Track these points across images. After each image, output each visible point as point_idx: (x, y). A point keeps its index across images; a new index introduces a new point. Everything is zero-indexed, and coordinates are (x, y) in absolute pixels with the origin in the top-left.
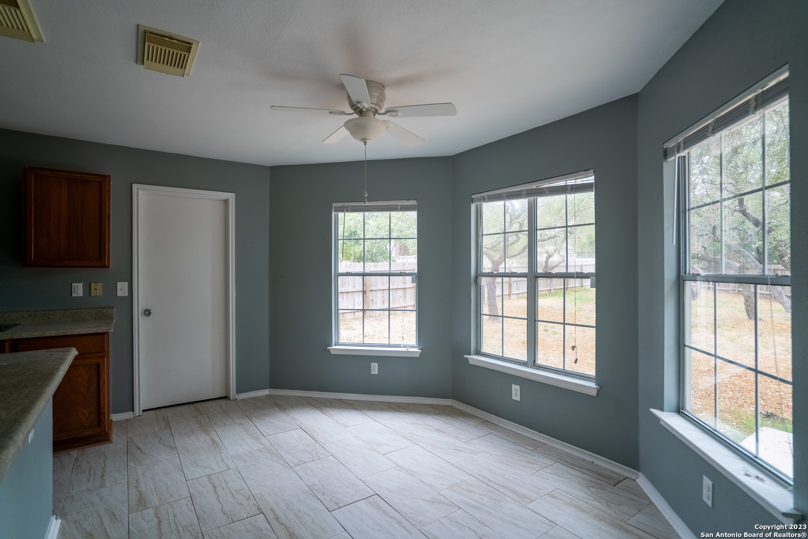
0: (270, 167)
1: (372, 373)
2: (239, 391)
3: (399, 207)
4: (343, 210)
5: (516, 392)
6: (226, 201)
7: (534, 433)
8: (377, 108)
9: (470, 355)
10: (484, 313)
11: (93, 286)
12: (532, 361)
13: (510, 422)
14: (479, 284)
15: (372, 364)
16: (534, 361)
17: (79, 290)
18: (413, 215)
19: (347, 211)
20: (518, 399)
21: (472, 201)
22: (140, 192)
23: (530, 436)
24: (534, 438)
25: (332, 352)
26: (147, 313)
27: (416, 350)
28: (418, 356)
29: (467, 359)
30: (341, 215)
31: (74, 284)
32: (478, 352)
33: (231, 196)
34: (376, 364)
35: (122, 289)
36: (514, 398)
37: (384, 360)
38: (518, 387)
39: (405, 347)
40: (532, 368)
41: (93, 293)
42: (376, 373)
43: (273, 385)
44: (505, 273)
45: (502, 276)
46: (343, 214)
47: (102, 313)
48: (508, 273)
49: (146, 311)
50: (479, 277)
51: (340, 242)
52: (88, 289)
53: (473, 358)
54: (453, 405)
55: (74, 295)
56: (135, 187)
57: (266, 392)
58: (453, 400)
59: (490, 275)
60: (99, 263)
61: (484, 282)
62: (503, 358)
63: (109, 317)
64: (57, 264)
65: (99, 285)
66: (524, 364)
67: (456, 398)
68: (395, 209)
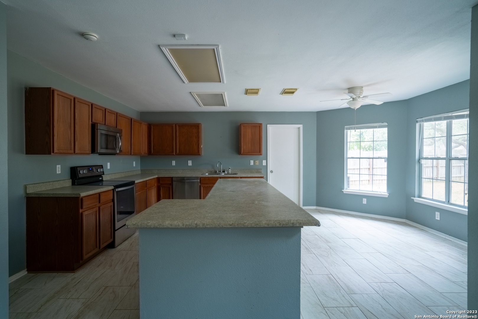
0: (317, 112)
1: (363, 203)
2: (304, 205)
3: (378, 126)
4: (349, 129)
5: (438, 216)
6: (299, 128)
7: (446, 236)
8: (360, 96)
9: (415, 197)
10: (424, 177)
11: (256, 161)
12: (448, 201)
13: (435, 231)
14: (421, 163)
15: (364, 199)
16: (449, 201)
17: (252, 163)
18: (385, 130)
19: (352, 129)
20: (439, 219)
21: (417, 122)
22: (270, 127)
23: (444, 237)
24: (446, 238)
25: (344, 192)
26: (272, 172)
27: (387, 194)
28: (387, 197)
29: (413, 199)
30: (349, 131)
31: (251, 161)
32: (420, 197)
33: (301, 126)
34: (366, 199)
35: (264, 163)
36: (436, 219)
37: (369, 197)
38: (439, 213)
39: (380, 192)
40: (447, 204)
41: (256, 164)
42: (365, 203)
43: (318, 205)
44: (435, 158)
45: (433, 159)
46: (350, 130)
47: (258, 171)
48: (436, 158)
49: (271, 171)
50: (421, 159)
51: (348, 143)
52: (255, 163)
53: (416, 200)
54: (406, 222)
55: (251, 164)
56: (268, 125)
57: (315, 207)
58: (406, 220)
59: (427, 158)
60: (259, 154)
61: (423, 162)
62: (432, 200)
63: (260, 173)
64: (248, 154)
65: (258, 161)
66: (444, 202)
67: (407, 218)
68: (376, 127)
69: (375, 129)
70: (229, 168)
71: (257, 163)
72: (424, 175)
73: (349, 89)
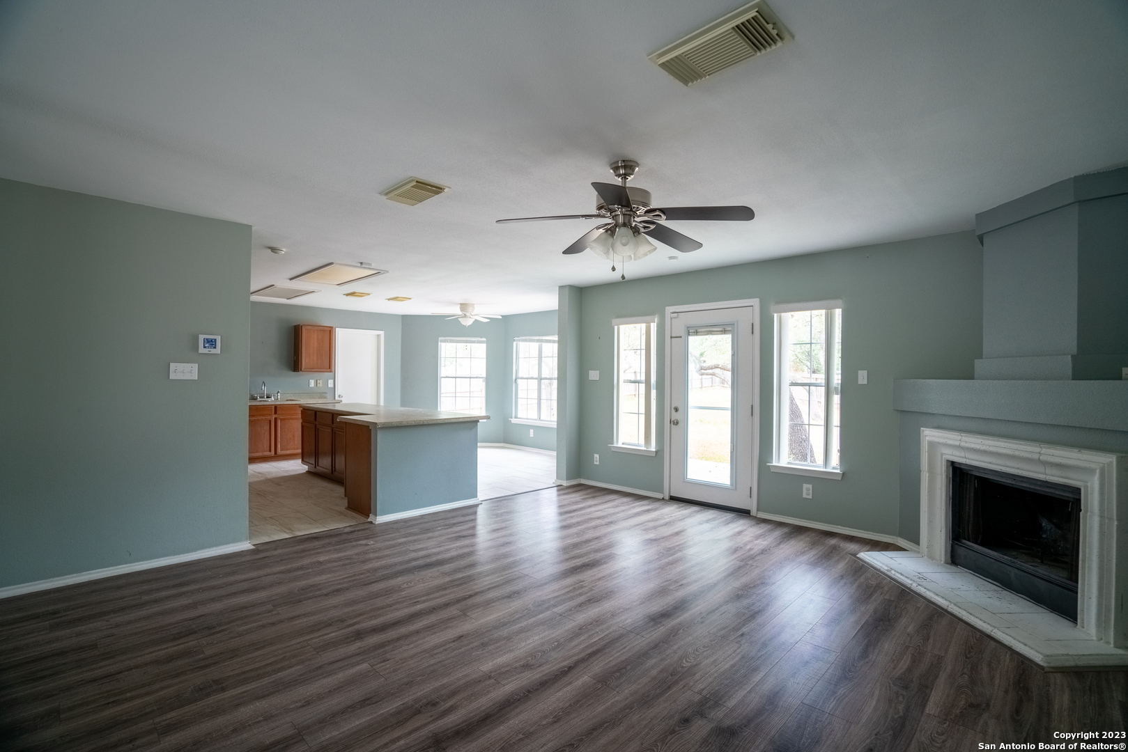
0: (402, 316)
3: (476, 341)
4: (445, 341)
5: (531, 433)
6: (378, 336)
7: (539, 450)
9: (512, 419)
10: (519, 398)
11: (318, 381)
13: (529, 447)
14: (517, 383)
16: (540, 417)
17: (312, 383)
18: (484, 346)
19: (448, 342)
20: (533, 436)
21: (514, 340)
22: (340, 332)
24: (539, 452)
29: (511, 421)
30: (442, 344)
31: (311, 380)
32: (516, 417)
33: (382, 333)
35: (331, 383)
36: (531, 436)
38: (532, 431)
40: (539, 421)
41: (318, 385)
45: (527, 379)
46: (445, 344)
47: (322, 395)
48: (530, 377)
49: (339, 395)
50: (517, 379)
51: (443, 359)
52: (316, 383)
53: (514, 421)
54: (504, 446)
55: (311, 386)
56: (337, 329)
59: (522, 378)
60: (329, 370)
61: (519, 381)
62: (527, 419)
63: (325, 398)
64: (313, 370)
65: (321, 381)
66: (536, 420)
67: (505, 442)
68: (474, 342)
69: (472, 344)
70: (278, 392)
71: (320, 382)
72: (519, 396)
73: (461, 304)
